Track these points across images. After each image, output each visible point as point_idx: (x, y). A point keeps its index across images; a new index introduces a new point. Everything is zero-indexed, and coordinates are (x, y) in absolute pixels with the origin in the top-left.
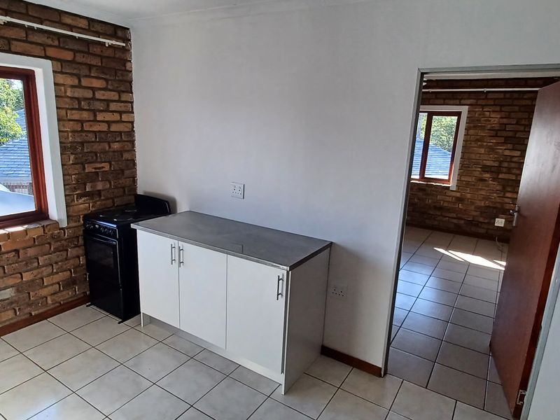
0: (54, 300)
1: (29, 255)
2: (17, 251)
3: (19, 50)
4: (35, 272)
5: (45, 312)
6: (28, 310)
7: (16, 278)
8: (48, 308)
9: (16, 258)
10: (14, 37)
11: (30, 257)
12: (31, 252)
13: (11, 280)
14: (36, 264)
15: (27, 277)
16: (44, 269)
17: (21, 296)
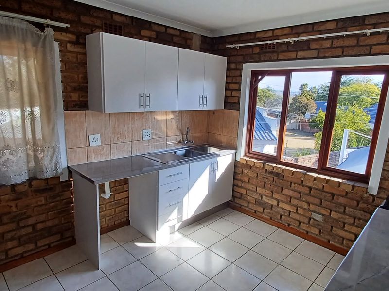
0: (348, 244)
1: (339, 201)
2: (333, 195)
3: (377, 51)
4: (340, 215)
5: (338, 247)
6: (328, 237)
7: (326, 211)
8: (342, 247)
9: (330, 198)
10: (375, 43)
11: (340, 203)
12: (342, 200)
13: (323, 210)
14: (343, 210)
15: (334, 215)
16: (347, 217)
17: (326, 225)
